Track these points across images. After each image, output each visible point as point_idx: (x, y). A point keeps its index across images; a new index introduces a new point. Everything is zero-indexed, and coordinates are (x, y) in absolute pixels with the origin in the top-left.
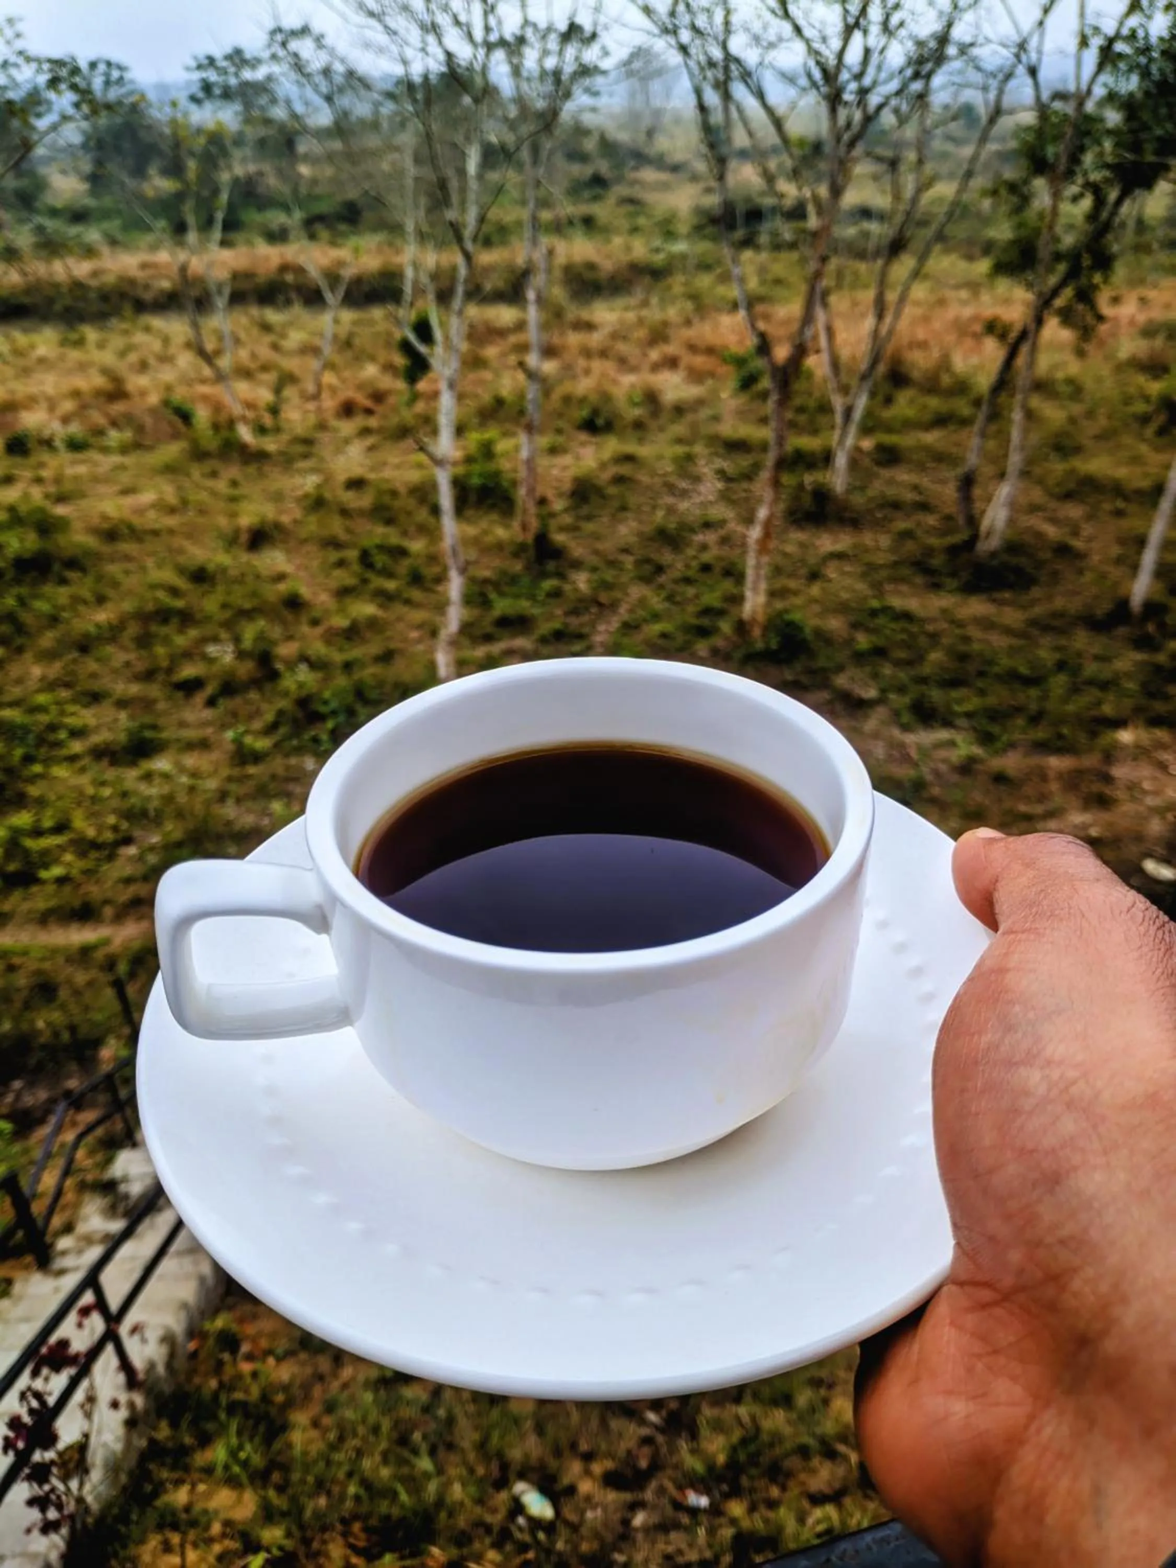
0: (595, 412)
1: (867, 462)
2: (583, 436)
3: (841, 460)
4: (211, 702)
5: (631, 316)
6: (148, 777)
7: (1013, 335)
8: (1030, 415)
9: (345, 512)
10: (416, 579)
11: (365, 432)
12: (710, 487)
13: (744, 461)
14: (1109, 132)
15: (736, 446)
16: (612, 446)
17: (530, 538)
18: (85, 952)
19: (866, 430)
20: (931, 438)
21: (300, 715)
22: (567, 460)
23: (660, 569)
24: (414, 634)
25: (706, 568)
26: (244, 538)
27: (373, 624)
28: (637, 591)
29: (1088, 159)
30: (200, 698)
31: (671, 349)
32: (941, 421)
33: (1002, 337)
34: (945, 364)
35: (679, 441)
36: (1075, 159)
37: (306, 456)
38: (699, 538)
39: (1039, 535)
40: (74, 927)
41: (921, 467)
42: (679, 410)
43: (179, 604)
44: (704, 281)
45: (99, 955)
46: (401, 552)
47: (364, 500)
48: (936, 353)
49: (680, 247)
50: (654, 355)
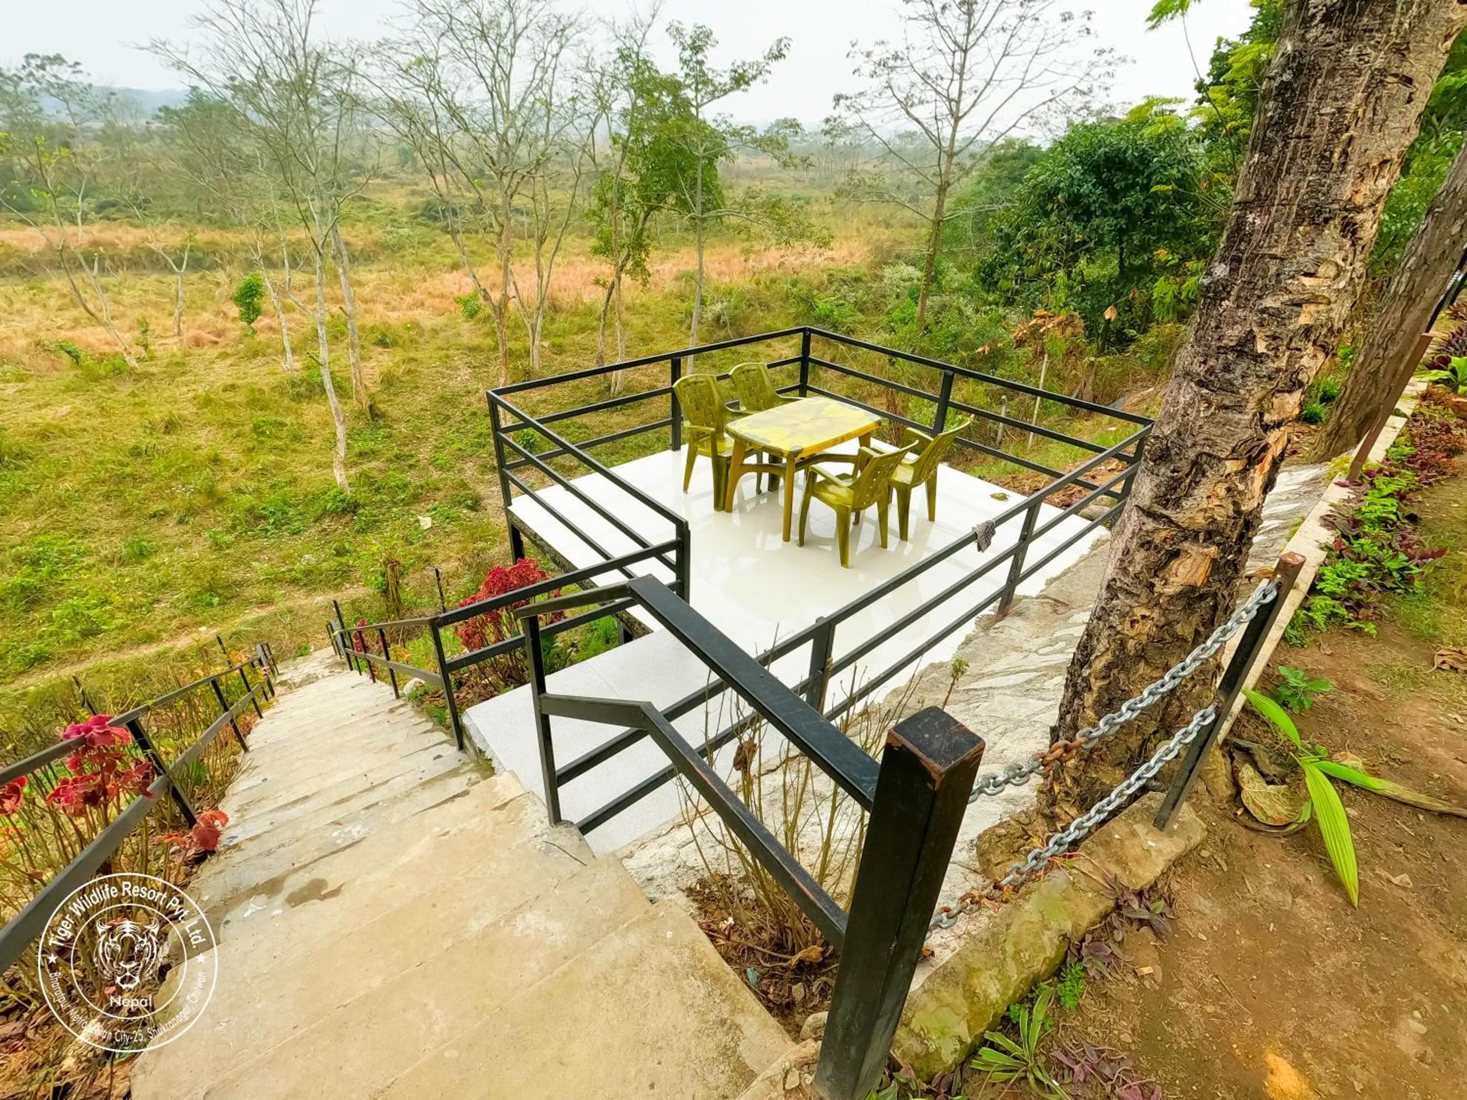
0: (384, 336)
1: (548, 353)
2: (380, 349)
3: (535, 353)
4: (181, 522)
5: (386, 276)
6: (156, 567)
7: (609, 285)
8: (625, 324)
9: (229, 406)
10: (296, 438)
11: (224, 356)
12: (464, 373)
13: (482, 357)
14: (634, 186)
15: (474, 349)
16: (398, 354)
17: (366, 407)
18: (160, 656)
19: (544, 337)
20: (578, 338)
21: (250, 518)
22: (373, 363)
23: (448, 418)
24: (307, 468)
25: (474, 414)
26: (162, 426)
27: (277, 465)
28: (437, 430)
29: (627, 199)
30: (171, 521)
31: (418, 296)
32: (582, 330)
33: (604, 285)
34: (579, 300)
35: (441, 349)
36: (621, 199)
37: (183, 374)
38: (466, 399)
39: (640, 382)
40: (143, 647)
41: (577, 354)
42: (435, 331)
43: (128, 470)
44: (426, 253)
45: (172, 654)
46: (282, 424)
47: (240, 398)
48: (573, 294)
49: (404, 231)
50: (408, 300)
